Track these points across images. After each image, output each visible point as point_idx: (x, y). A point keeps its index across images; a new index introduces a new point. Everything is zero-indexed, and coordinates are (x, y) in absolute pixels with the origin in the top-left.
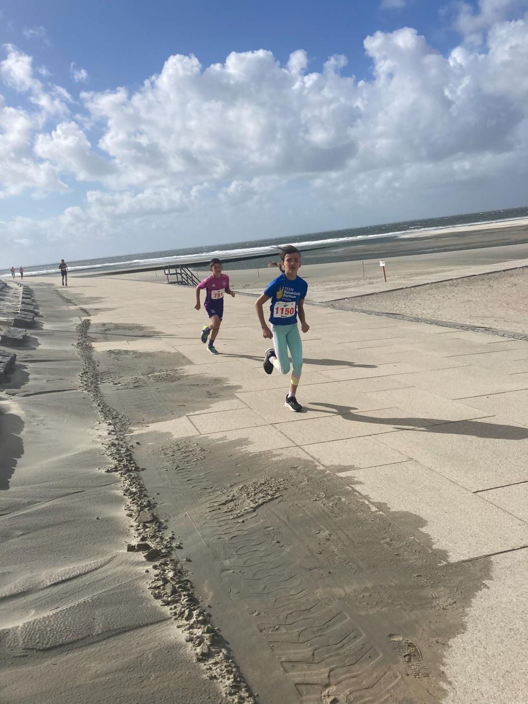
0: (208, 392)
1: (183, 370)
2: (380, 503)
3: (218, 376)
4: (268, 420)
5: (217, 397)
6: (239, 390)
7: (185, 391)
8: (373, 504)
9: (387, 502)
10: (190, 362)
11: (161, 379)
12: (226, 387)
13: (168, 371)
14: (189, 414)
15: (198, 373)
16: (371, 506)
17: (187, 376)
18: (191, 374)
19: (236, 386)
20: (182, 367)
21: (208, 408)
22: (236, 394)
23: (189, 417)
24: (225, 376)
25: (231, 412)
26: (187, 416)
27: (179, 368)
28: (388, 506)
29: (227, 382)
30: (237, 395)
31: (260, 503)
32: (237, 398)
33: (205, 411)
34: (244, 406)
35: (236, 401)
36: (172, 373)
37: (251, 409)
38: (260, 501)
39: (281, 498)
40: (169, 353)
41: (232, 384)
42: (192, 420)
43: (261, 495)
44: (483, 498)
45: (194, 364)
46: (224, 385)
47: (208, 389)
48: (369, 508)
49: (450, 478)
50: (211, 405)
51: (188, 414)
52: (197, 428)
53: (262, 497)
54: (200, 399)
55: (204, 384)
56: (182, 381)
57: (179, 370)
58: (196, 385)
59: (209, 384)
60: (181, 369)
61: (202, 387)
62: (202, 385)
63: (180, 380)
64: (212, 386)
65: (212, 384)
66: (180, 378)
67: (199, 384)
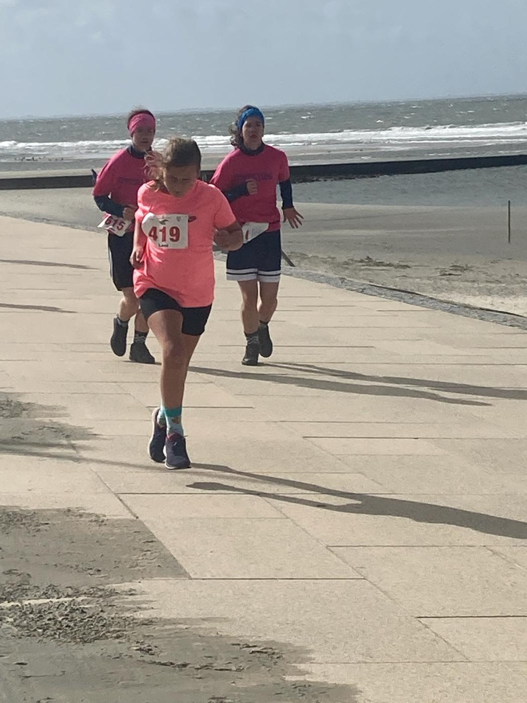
1: (138, 598)
3: (270, 637)
7: (126, 687)
10: (170, 567)
11: (45, 628)
12: (295, 686)
13: (77, 593)
15: (194, 612)
17: (149, 622)
18: (164, 615)
19: (336, 687)
20: (136, 585)
24: (297, 641)
27: (126, 586)
29: (302, 667)
36: (91, 607)
40: (99, 521)
41: (320, 679)
45: (184, 574)
46: (288, 678)
55: (206, 666)
56: (124, 641)
57: (122, 596)
58: (178, 666)
59: (228, 668)
60: (131, 590)
61: (197, 678)
62: (199, 667)
63: (118, 637)
64: (239, 674)
65: (238, 670)
66: (119, 631)
67: (189, 664)
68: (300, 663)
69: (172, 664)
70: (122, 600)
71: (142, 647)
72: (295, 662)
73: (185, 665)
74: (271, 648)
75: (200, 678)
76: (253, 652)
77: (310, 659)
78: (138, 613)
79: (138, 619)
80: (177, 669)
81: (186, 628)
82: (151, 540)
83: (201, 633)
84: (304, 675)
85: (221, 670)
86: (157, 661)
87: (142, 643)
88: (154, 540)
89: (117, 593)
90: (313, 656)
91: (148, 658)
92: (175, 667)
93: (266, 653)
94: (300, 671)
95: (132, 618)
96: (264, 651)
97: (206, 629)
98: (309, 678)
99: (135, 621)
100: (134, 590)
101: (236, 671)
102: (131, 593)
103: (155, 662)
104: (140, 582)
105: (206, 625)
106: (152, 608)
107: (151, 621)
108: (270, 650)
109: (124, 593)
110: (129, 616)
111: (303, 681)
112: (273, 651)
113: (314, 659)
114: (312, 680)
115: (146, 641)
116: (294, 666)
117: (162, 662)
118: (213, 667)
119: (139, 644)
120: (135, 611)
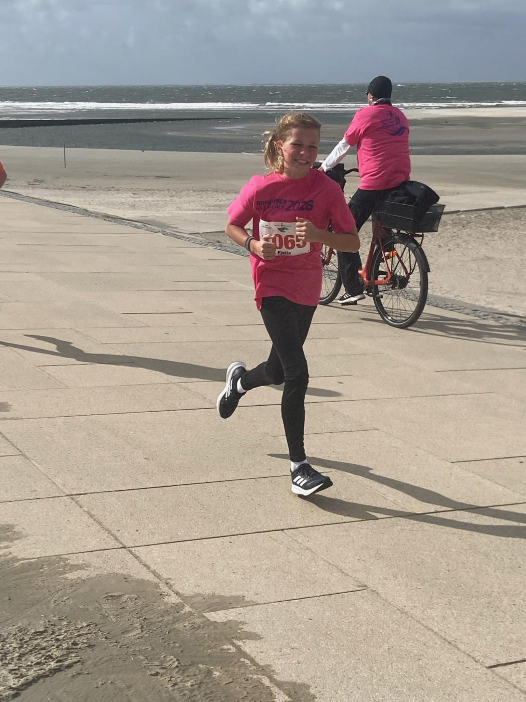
2: (295, 683)
4: (64, 485)
8: (279, 685)
9: (310, 683)
16: (275, 689)
28: (312, 691)
31: (30, 678)
34: (10, 450)
37: (27, 458)
38: (32, 674)
39: (79, 666)
43: (33, 658)
44: (506, 680)
48: (271, 694)
49: (443, 634)
53: (38, 664)
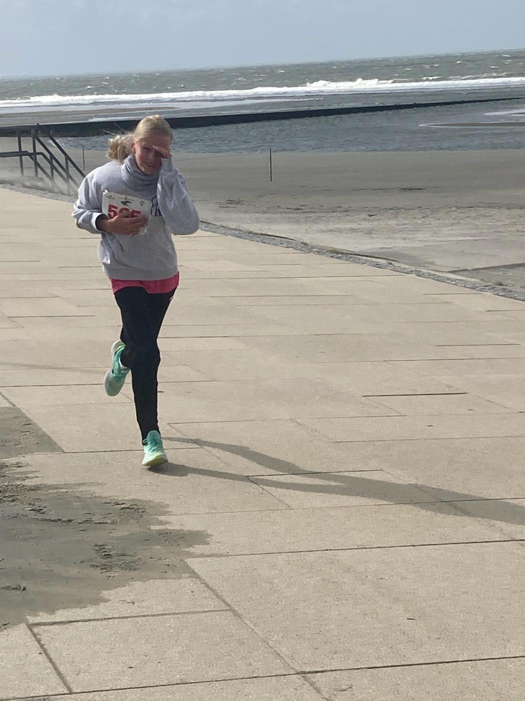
0: (100, 548)
1: (25, 469)
3: (132, 497)
4: (292, 658)
5: (129, 567)
6: (198, 549)
7: (25, 540)
10: (46, 444)
12: (160, 533)
14: (38, 620)
15: (71, 481)
17: (36, 488)
18: (47, 482)
19: (191, 533)
20: (21, 459)
21: (97, 601)
22: (189, 561)
23: (36, 630)
25: (171, 621)
26: (31, 627)
27: (13, 460)
29: (162, 518)
30: (194, 563)
32: (194, 575)
33: (90, 611)
34: (213, 603)
35: (187, 583)
37: (237, 615)
41: (177, 527)
42: (44, 640)
45: (59, 449)
46: (152, 527)
47: (100, 536)
50: (105, 593)
51: (32, 620)
52: (62, 669)
54: (74, 571)
55: (87, 521)
56: (18, 503)
57: (11, 469)
58: (64, 522)
59: (105, 522)
60: (18, 463)
61: (81, 531)
62: (81, 522)
63: (13, 501)
64: (113, 526)
65: (113, 523)
66: (13, 496)
67: (72, 520)
68: (160, 516)
69: (59, 520)
70: (12, 472)
71: (34, 508)
72: (156, 515)
73: (70, 521)
74: (136, 505)
75: (83, 530)
76: (123, 508)
77: (168, 512)
78: (26, 481)
79: (28, 486)
80: (64, 524)
81: (67, 492)
82: (29, 423)
83: (78, 495)
84: (165, 525)
85: (99, 523)
86: (48, 518)
87: (34, 505)
88: (32, 423)
89: (7, 466)
90: (169, 509)
91: (39, 516)
92: (63, 522)
93: (133, 508)
94: (161, 521)
95: (21, 485)
96: (131, 507)
97: (82, 492)
98: (169, 526)
99: (24, 488)
100: (21, 463)
101: (111, 523)
102: (18, 465)
103: (46, 520)
104: (24, 457)
105: (82, 488)
106: (37, 477)
107: (38, 487)
108: (135, 507)
109: (13, 466)
110: (19, 483)
111: (164, 530)
112: (138, 507)
113: (171, 512)
114: (172, 528)
115: (36, 503)
116: (157, 518)
117: (52, 519)
118: (92, 521)
119: (31, 506)
120: (24, 480)
